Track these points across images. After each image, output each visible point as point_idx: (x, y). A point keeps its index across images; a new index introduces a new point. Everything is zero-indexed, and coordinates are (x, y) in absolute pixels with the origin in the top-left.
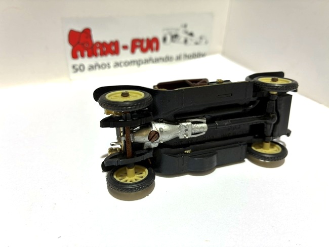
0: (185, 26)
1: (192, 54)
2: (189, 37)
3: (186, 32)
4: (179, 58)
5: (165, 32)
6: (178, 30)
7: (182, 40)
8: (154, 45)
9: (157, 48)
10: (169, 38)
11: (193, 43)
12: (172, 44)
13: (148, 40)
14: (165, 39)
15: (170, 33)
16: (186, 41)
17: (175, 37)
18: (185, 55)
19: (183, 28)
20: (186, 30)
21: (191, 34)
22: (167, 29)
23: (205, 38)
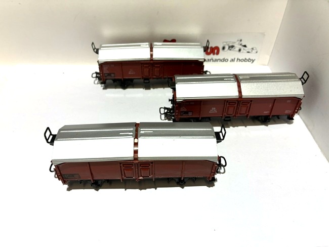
0: (241, 41)
1: (244, 59)
2: (242, 48)
3: (241, 44)
4: (233, 60)
6: (235, 42)
7: (237, 49)
8: (216, 51)
9: (218, 53)
10: (227, 47)
11: (246, 52)
12: (229, 51)
13: (211, 47)
14: (224, 48)
15: (228, 45)
16: (240, 50)
17: (231, 47)
18: (238, 59)
19: (238, 42)
20: (241, 43)
21: (245, 46)
22: (226, 42)
23: (256, 49)
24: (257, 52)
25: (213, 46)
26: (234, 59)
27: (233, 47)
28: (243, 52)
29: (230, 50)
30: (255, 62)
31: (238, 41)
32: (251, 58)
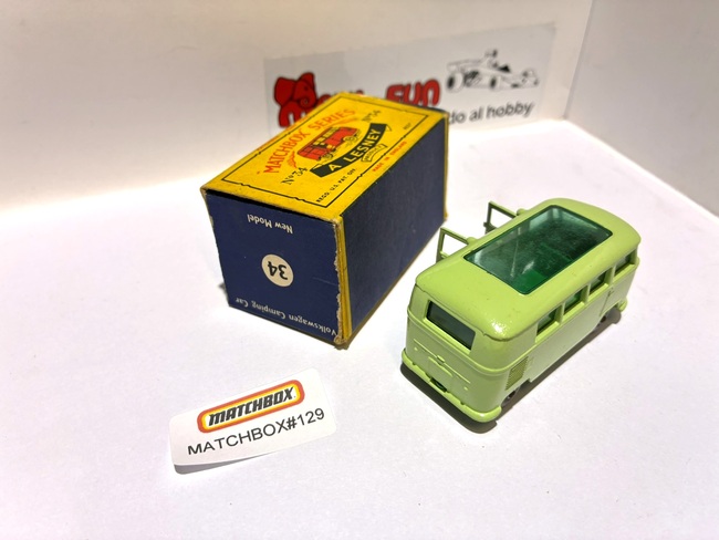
0: (495, 54)
1: (505, 107)
2: (500, 75)
3: (495, 65)
4: (477, 116)
5: (454, 68)
6: (479, 61)
7: (486, 80)
8: (430, 94)
9: (436, 99)
10: (459, 79)
11: (509, 85)
12: (465, 89)
13: (418, 85)
14: (451, 82)
15: (462, 70)
16: (493, 83)
17: (472, 76)
18: (490, 110)
19: (488, 59)
20: (494, 61)
21: (506, 69)
22: (457, 63)
23: (534, 75)
24: (536, 83)
25: (423, 80)
26: (481, 110)
27: (474, 74)
28: (501, 88)
29: (468, 85)
30: (533, 112)
31: (487, 55)
32: (523, 102)
